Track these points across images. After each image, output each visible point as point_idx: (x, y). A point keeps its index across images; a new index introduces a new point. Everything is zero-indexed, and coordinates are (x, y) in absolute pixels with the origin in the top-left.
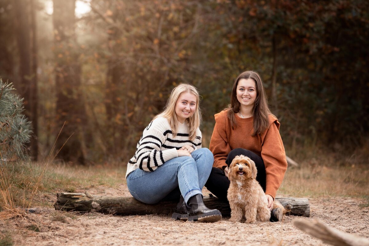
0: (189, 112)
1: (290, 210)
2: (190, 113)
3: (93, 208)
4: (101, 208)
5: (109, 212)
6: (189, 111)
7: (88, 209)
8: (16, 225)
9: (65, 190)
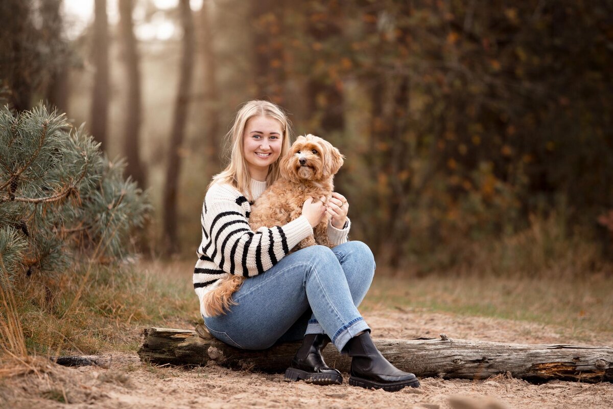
0: (270, 154)
1: (604, 373)
2: (272, 155)
3: (211, 359)
4: (225, 360)
5: (243, 368)
6: (270, 152)
7: (201, 361)
8: (24, 389)
9: (188, 321)
